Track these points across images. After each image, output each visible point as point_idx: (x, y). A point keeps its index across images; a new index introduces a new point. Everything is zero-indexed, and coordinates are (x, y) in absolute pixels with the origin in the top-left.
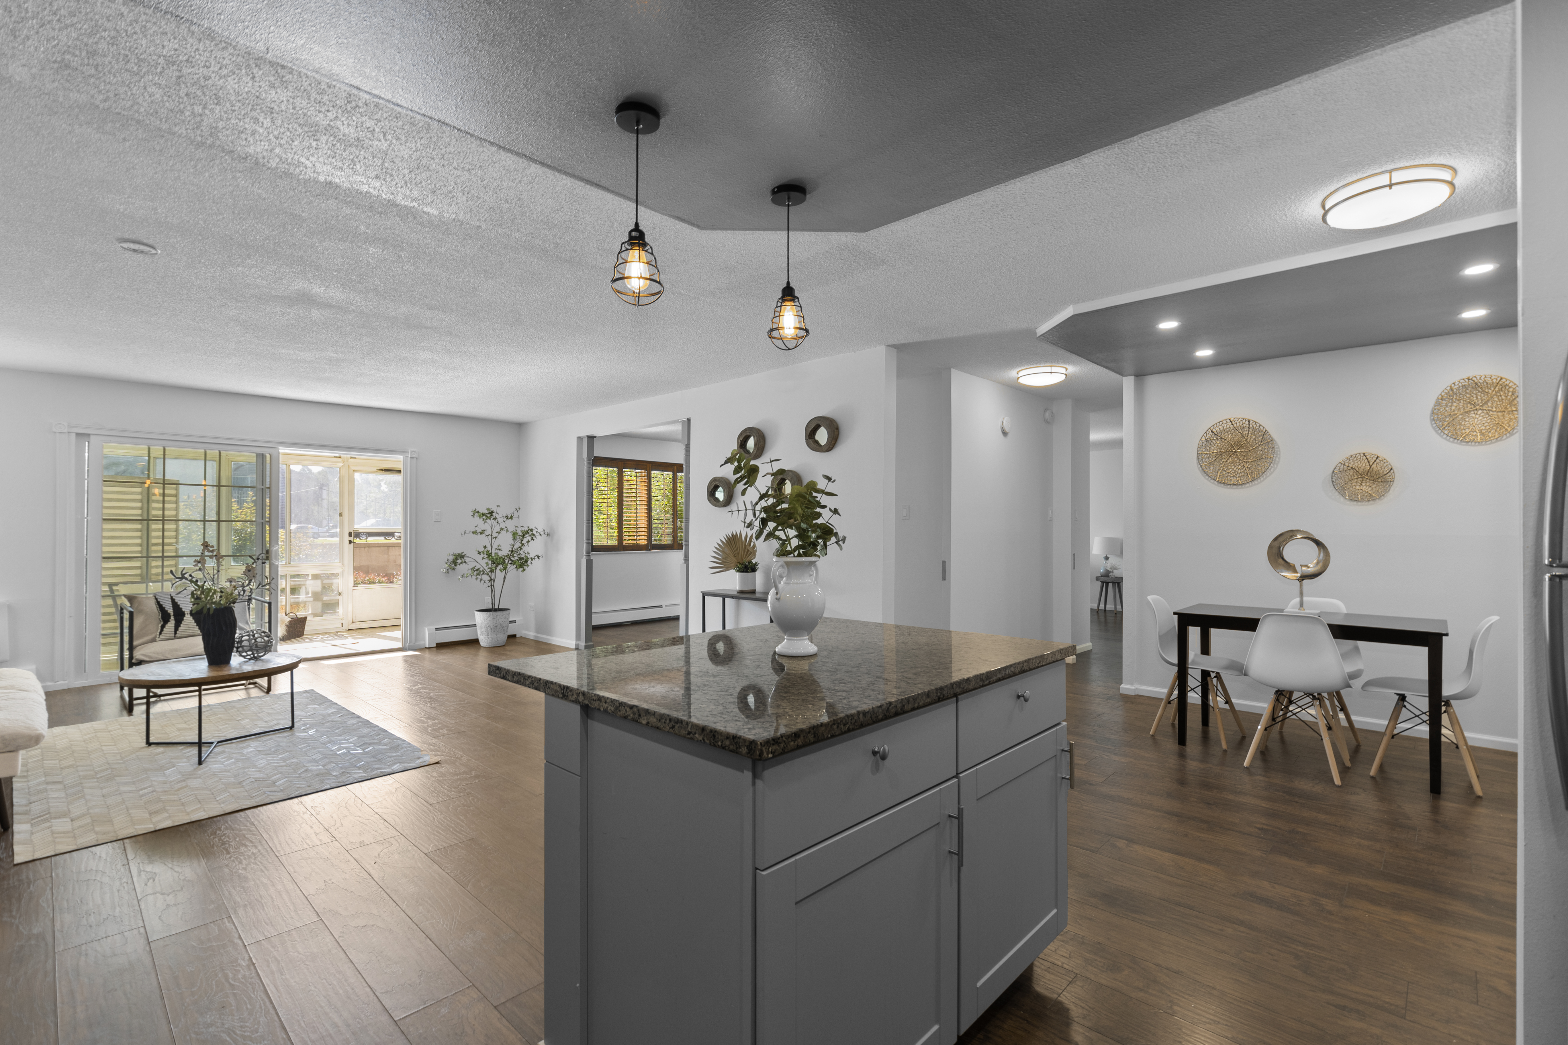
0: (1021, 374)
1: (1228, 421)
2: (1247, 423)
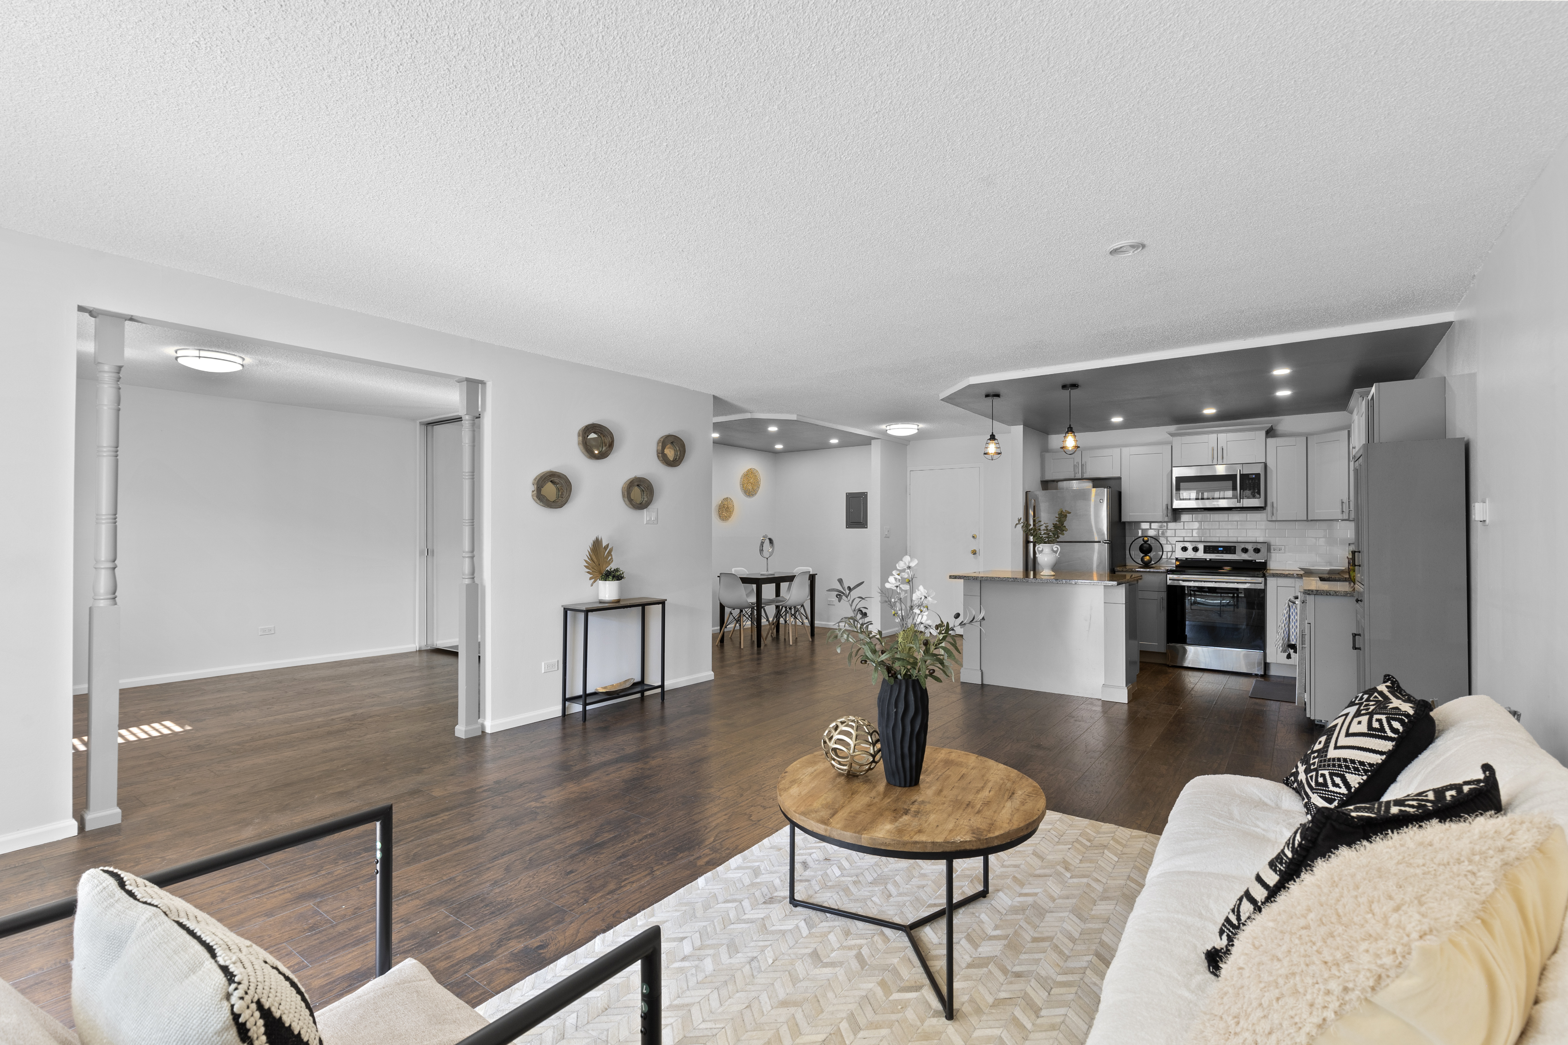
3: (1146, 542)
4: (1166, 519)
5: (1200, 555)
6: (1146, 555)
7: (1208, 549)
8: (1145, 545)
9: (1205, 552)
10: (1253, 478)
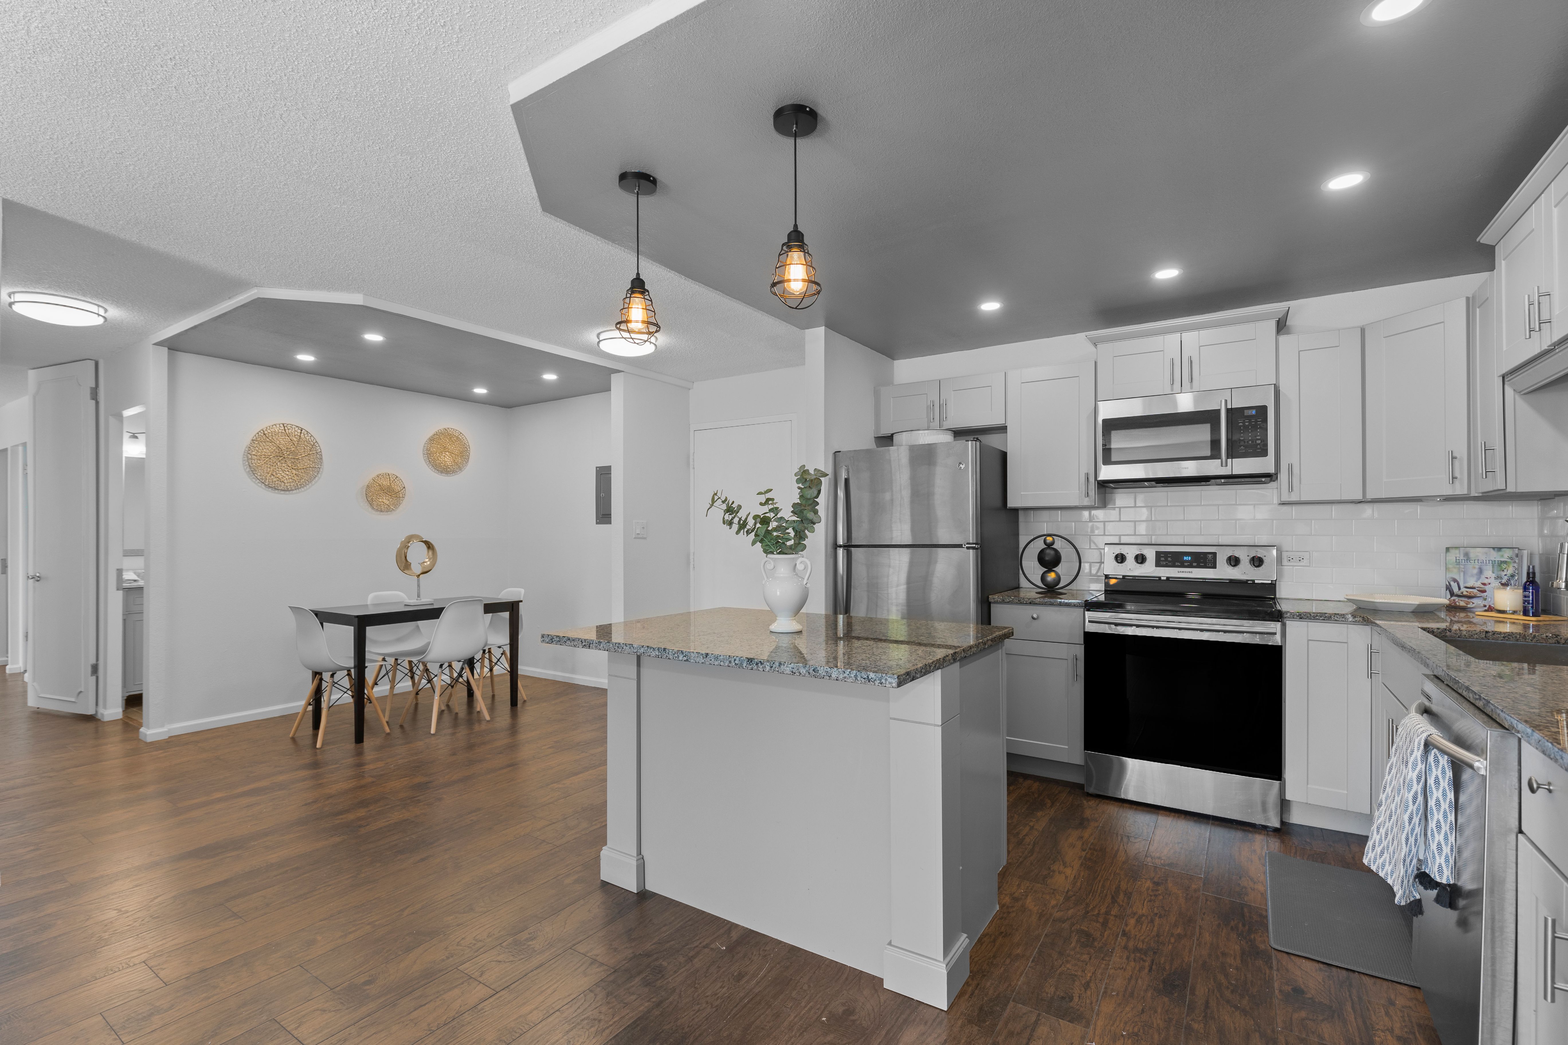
0: (18, 297)
1: (282, 425)
2: (299, 431)
3: (1049, 546)
4: (1086, 502)
5: (1149, 570)
6: (1050, 570)
7: (1165, 559)
8: (1048, 551)
9: (1158, 564)
10: (1252, 416)
